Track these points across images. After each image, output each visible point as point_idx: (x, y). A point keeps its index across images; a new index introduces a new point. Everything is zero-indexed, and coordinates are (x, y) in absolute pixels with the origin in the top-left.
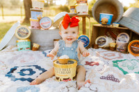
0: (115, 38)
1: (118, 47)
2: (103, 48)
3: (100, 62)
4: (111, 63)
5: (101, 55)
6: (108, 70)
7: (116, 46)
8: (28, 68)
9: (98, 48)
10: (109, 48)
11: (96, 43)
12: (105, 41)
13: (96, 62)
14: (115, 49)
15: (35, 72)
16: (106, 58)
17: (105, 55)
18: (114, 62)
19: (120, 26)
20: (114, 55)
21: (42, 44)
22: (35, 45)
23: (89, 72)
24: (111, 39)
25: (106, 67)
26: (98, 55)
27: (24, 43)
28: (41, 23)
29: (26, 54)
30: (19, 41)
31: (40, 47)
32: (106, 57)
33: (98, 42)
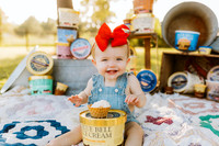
0: (203, 76)
1: (210, 92)
2: (181, 93)
3: (175, 118)
4: (196, 119)
5: (178, 105)
6: (190, 133)
7: (207, 89)
8: (37, 124)
9: (172, 93)
10: (193, 94)
11: (169, 85)
12: (185, 82)
13: (167, 117)
14: (204, 96)
15: (47, 133)
16: (186, 112)
17: (186, 105)
18: (203, 118)
19: (213, 52)
20: (202, 106)
21: (71, 85)
22: (60, 86)
23: (152, 136)
24: (197, 78)
25: (187, 127)
26: (171, 105)
27: (40, 81)
28: (72, 48)
29: (40, 100)
30: (33, 78)
31: (68, 89)
32: (187, 109)
33: (173, 83)
